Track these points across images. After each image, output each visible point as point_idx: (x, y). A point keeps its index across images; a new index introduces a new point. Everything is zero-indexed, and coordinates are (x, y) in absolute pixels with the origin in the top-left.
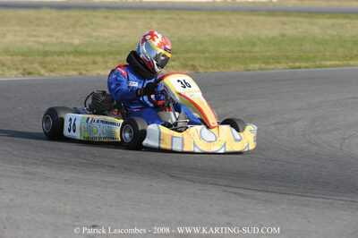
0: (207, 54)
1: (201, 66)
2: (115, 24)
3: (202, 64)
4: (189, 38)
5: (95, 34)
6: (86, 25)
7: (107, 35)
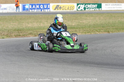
0: (114, 27)
1: (111, 31)
2: (89, 18)
3: (112, 30)
4: (111, 22)
5: (81, 22)
6: (79, 19)
7: (84, 22)
